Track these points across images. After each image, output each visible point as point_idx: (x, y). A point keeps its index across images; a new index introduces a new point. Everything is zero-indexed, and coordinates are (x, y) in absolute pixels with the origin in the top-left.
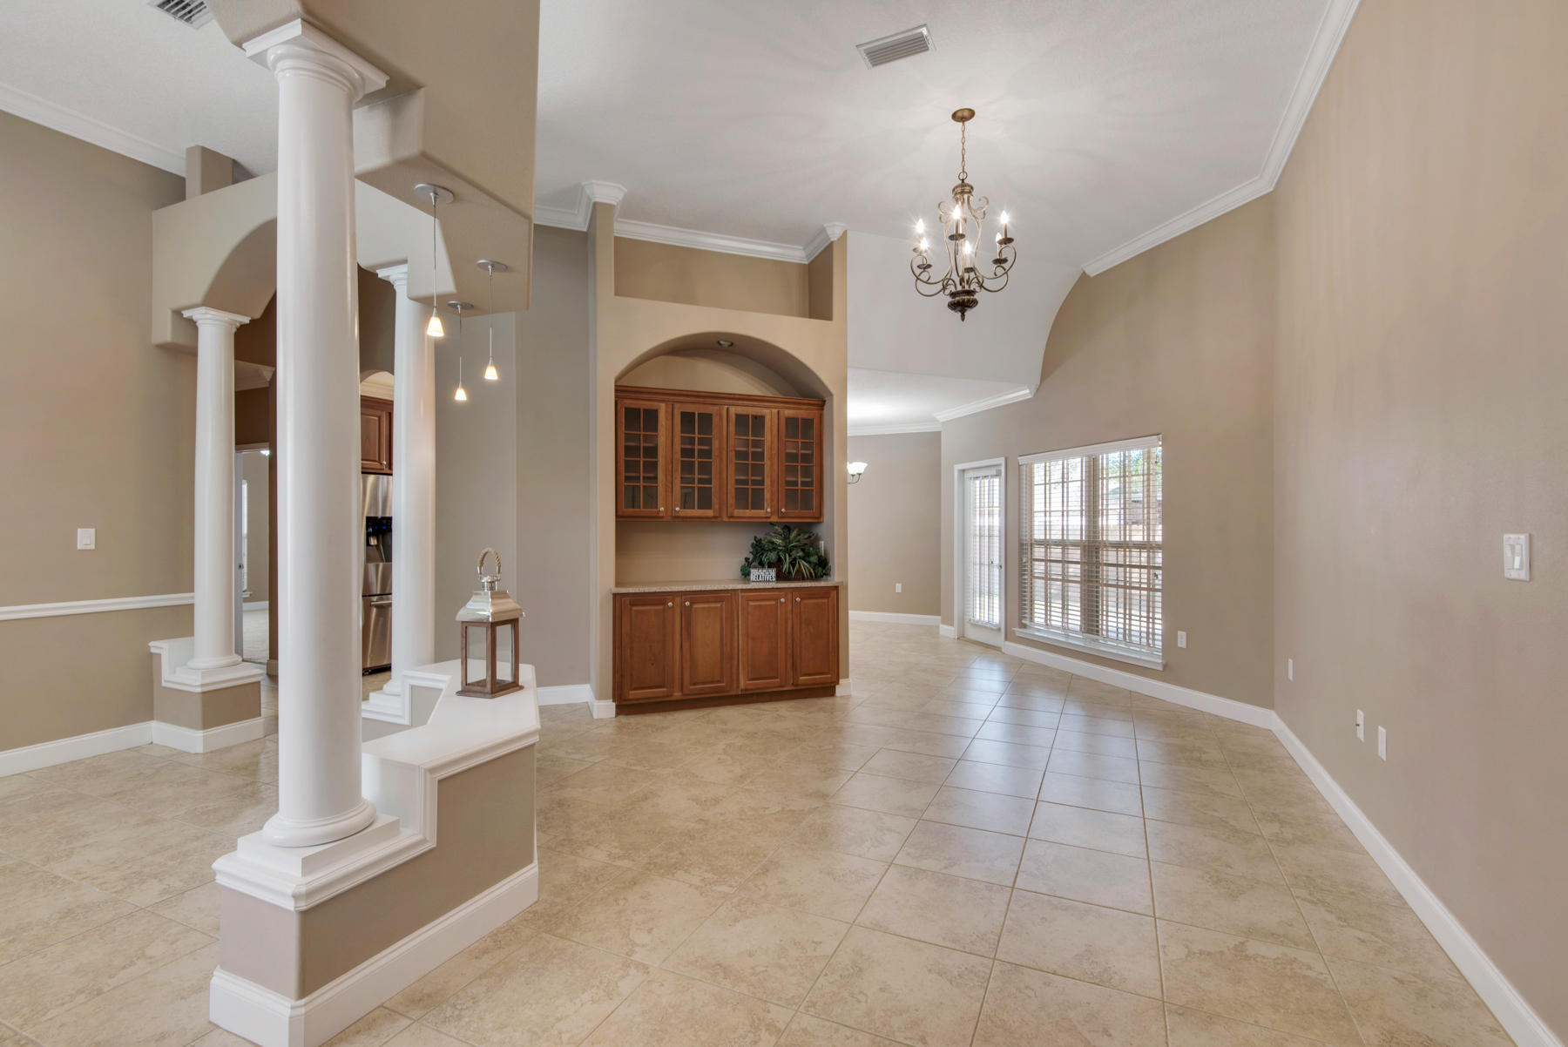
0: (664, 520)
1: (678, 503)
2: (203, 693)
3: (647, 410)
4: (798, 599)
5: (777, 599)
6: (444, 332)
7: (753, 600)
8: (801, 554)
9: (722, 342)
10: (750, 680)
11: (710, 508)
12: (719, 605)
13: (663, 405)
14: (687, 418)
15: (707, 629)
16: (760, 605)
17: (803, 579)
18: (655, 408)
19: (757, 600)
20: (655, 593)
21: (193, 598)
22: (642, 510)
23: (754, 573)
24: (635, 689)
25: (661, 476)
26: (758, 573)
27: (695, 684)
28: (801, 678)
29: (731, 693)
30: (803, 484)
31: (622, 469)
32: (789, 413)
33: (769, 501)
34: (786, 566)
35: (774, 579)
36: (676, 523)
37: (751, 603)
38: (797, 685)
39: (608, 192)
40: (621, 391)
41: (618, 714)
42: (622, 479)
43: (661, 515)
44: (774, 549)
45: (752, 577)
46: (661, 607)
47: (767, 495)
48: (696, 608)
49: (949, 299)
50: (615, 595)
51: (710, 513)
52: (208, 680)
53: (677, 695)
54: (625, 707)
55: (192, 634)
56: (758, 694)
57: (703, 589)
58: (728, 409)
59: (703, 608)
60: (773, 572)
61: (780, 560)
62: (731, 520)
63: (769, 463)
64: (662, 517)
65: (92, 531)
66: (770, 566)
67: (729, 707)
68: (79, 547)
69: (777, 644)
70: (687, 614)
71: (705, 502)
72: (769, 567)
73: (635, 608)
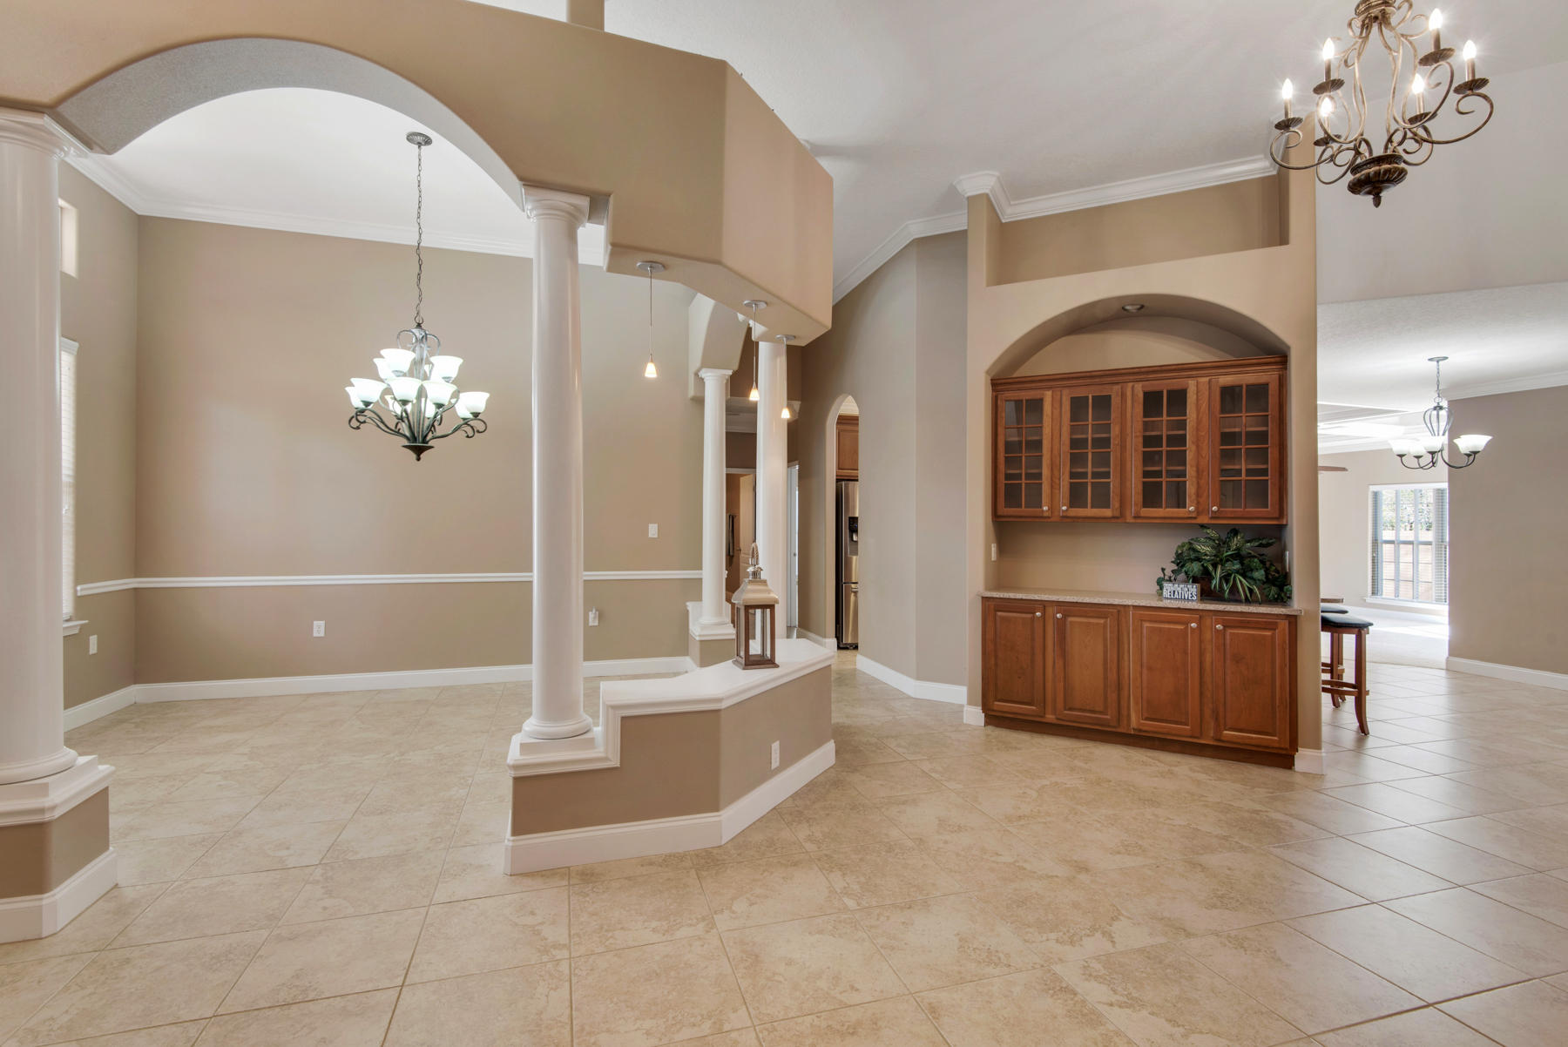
0: (1052, 519)
1: (1067, 500)
2: (701, 641)
3: (1031, 400)
4: (1219, 627)
5: (1187, 623)
6: (657, 373)
7: (1151, 621)
8: (1237, 566)
9: (1128, 308)
10: (1147, 719)
11: (1107, 506)
12: (1102, 621)
13: (1049, 394)
14: (1078, 405)
15: (1087, 650)
16: (1160, 628)
17: (1238, 601)
18: (1039, 397)
19: (1156, 622)
20: (1022, 599)
21: (701, 574)
22: (1023, 510)
23: (1168, 587)
24: (999, 701)
25: (1046, 472)
26: (1173, 589)
27: (1070, 709)
28: (1225, 732)
29: (1119, 730)
30: (1249, 472)
31: (1002, 466)
32: (1227, 380)
33: (1194, 497)
34: (1215, 582)
35: (1195, 598)
36: (1069, 524)
37: (1146, 625)
38: (1220, 740)
39: (979, 182)
40: (1000, 383)
41: (987, 723)
42: (1001, 477)
43: (1046, 514)
44: (1198, 559)
45: (1166, 593)
46: (1030, 616)
47: (1190, 489)
48: (1071, 622)
50: (985, 599)
51: (1108, 512)
52: (706, 632)
53: (1050, 718)
54: (994, 718)
55: (701, 600)
56: (1159, 739)
57: (1080, 601)
58: (1133, 387)
59: (1081, 623)
60: (1193, 589)
61: (1206, 572)
62: (1139, 521)
63: (1194, 448)
64: (1049, 517)
65: (656, 525)
66: (1195, 580)
67: (1119, 746)
68: (650, 536)
69: (1187, 680)
70: (1061, 627)
71: (1102, 500)
72: (1194, 582)
73: (999, 613)
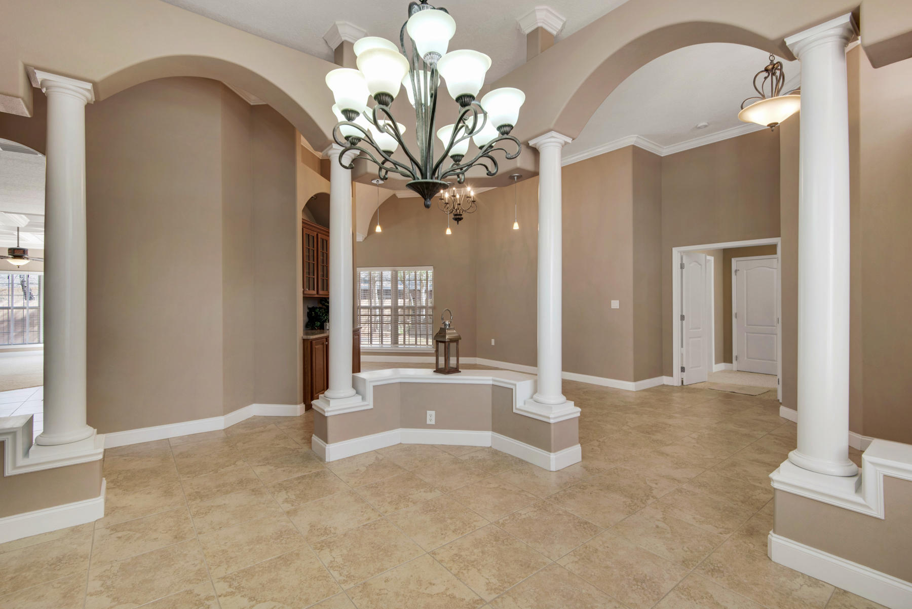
49: (453, 217)
